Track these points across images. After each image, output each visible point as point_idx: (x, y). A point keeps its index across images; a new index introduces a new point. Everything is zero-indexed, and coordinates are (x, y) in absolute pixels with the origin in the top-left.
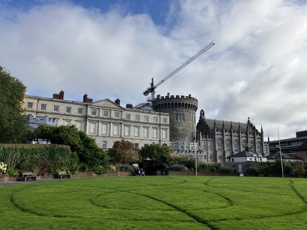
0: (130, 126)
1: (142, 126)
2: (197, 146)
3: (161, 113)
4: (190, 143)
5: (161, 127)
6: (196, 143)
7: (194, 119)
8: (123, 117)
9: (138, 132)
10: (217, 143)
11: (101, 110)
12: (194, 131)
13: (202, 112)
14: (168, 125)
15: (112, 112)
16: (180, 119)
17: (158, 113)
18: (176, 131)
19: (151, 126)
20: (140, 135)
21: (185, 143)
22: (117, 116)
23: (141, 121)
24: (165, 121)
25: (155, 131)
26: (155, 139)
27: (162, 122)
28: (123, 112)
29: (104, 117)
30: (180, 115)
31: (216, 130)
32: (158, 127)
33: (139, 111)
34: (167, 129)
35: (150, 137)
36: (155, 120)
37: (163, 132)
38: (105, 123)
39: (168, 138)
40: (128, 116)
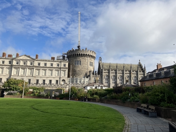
0: (40, 69)
1: (48, 69)
2: (88, 80)
3: (62, 61)
4: (82, 79)
5: (61, 70)
6: (87, 79)
7: (89, 63)
8: (35, 65)
9: (45, 73)
10: (104, 78)
11: (21, 62)
12: (88, 71)
13: (100, 59)
14: (67, 68)
15: (28, 62)
16: (78, 64)
17: (60, 61)
18: (75, 71)
19: (54, 69)
20: (46, 74)
21: (78, 79)
22: (31, 64)
23: (47, 66)
24: (65, 65)
25: (57, 72)
26: (56, 77)
27: (62, 66)
28: (35, 62)
29: (23, 65)
30: (78, 61)
31: (103, 70)
32: (59, 69)
33: (46, 61)
34: (66, 70)
35: (53, 76)
36: (58, 65)
37: (62, 72)
38: (24, 69)
39: (67, 76)
40: (39, 64)
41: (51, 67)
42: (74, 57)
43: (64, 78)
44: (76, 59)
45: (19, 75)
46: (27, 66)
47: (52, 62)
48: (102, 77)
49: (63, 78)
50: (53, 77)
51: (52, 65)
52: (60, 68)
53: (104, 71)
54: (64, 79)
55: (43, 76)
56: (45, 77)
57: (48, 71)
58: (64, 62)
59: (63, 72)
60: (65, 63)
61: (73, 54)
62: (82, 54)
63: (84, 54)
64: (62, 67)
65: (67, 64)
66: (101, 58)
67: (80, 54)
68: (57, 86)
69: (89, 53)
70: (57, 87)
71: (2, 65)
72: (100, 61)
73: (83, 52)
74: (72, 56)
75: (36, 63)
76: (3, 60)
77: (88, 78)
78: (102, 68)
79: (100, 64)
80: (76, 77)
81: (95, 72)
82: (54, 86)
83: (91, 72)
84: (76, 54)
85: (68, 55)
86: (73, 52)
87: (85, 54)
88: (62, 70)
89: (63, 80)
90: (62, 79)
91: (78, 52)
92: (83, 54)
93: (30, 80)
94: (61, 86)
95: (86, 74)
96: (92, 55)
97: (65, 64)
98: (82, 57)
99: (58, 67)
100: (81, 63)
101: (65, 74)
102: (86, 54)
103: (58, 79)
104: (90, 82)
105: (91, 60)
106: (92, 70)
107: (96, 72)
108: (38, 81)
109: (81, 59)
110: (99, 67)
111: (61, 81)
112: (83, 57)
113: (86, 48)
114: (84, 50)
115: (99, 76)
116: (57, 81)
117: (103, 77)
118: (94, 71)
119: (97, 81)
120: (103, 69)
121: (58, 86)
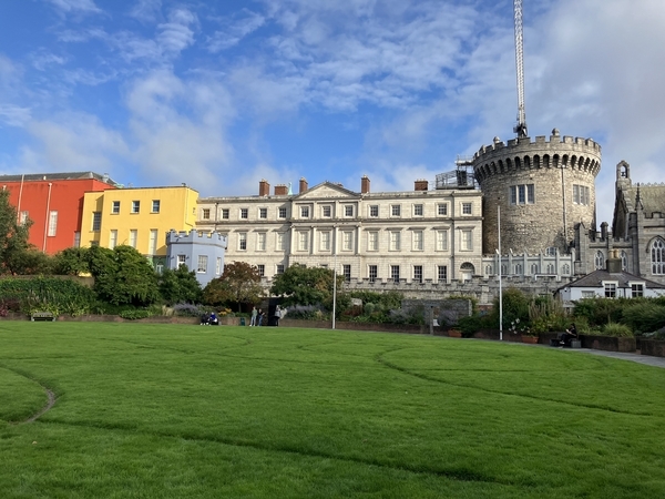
0: (379, 229)
1: (407, 227)
2: (569, 263)
3: (457, 191)
4: (543, 257)
5: (456, 226)
6: (565, 257)
7: (570, 192)
8: (360, 215)
9: (398, 242)
10: (647, 251)
11: (316, 207)
12: (569, 224)
13: (623, 169)
14: (476, 219)
15: (338, 206)
16: (522, 199)
17: (449, 192)
18: (512, 229)
19: (429, 226)
20: (402, 246)
21: (526, 258)
22: (349, 212)
23: (404, 215)
24: (468, 208)
25: (440, 236)
26: (439, 254)
27: (459, 212)
28: (360, 204)
29: (323, 217)
30: (522, 188)
31: (641, 216)
32: (448, 225)
33: (397, 197)
34: (473, 228)
35: (428, 251)
36: (443, 209)
37: (461, 237)
38: (325, 230)
39: (478, 248)
40: (375, 211)
41: (416, 220)
42: (503, 172)
43: (470, 257)
44: (513, 179)
45: (315, 252)
46: (336, 221)
47: (419, 201)
48: (634, 248)
49: (464, 257)
50: (427, 256)
51: (419, 209)
52: (452, 220)
53: (643, 221)
54: (469, 260)
55: (391, 254)
56: (399, 256)
57: (405, 234)
58: (466, 195)
59: (464, 236)
60: (467, 200)
61: (500, 162)
62: (537, 157)
63: (546, 156)
64: (457, 215)
65: (477, 203)
66: (626, 166)
67: (527, 158)
68: (443, 288)
69: (570, 147)
70: (443, 292)
71: (262, 223)
72: (623, 178)
73: (540, 147)
74: (495, 169)
75: (363, 207)
76: (262, 205)
77: (569, 253)
78: (631, 210)
79: (625, 193)
80: (515, 250)
81: (599, 229)
82: (435, 289)
83: (581, 228)
84: (513, 159)
85: (479, 167)
86: (499, 153)
87: (551, 155)
88: (458, 228)
89: (467, 265)
90: (459, 262)
91: (519, 149)
92: (541, 156)
93: (348, 268)
94: (460, 288)
95: (561, 237)
96: (582, 158)
97: (470, 205)
98: (539, 167)
99: (442, 216)
100: (536, 195)
101: (470, 241)
102: (556, 157)
103: (447, 262)
104: (578, 270)
105: (581, 179)
106: (588, 219)
107: (604, 226)
108: (374, 269)
109: (535, 177)
110: (617, 205)
111: (458, 268)
112: (543, 170)
113: (554, 132)
114: (547, 140)
115: (621, 242)
116: (443, 269)
117: (642, 247)
118: (594, 225)
119: (612, 265)
120: (639, 212)
121: (449, 288)
